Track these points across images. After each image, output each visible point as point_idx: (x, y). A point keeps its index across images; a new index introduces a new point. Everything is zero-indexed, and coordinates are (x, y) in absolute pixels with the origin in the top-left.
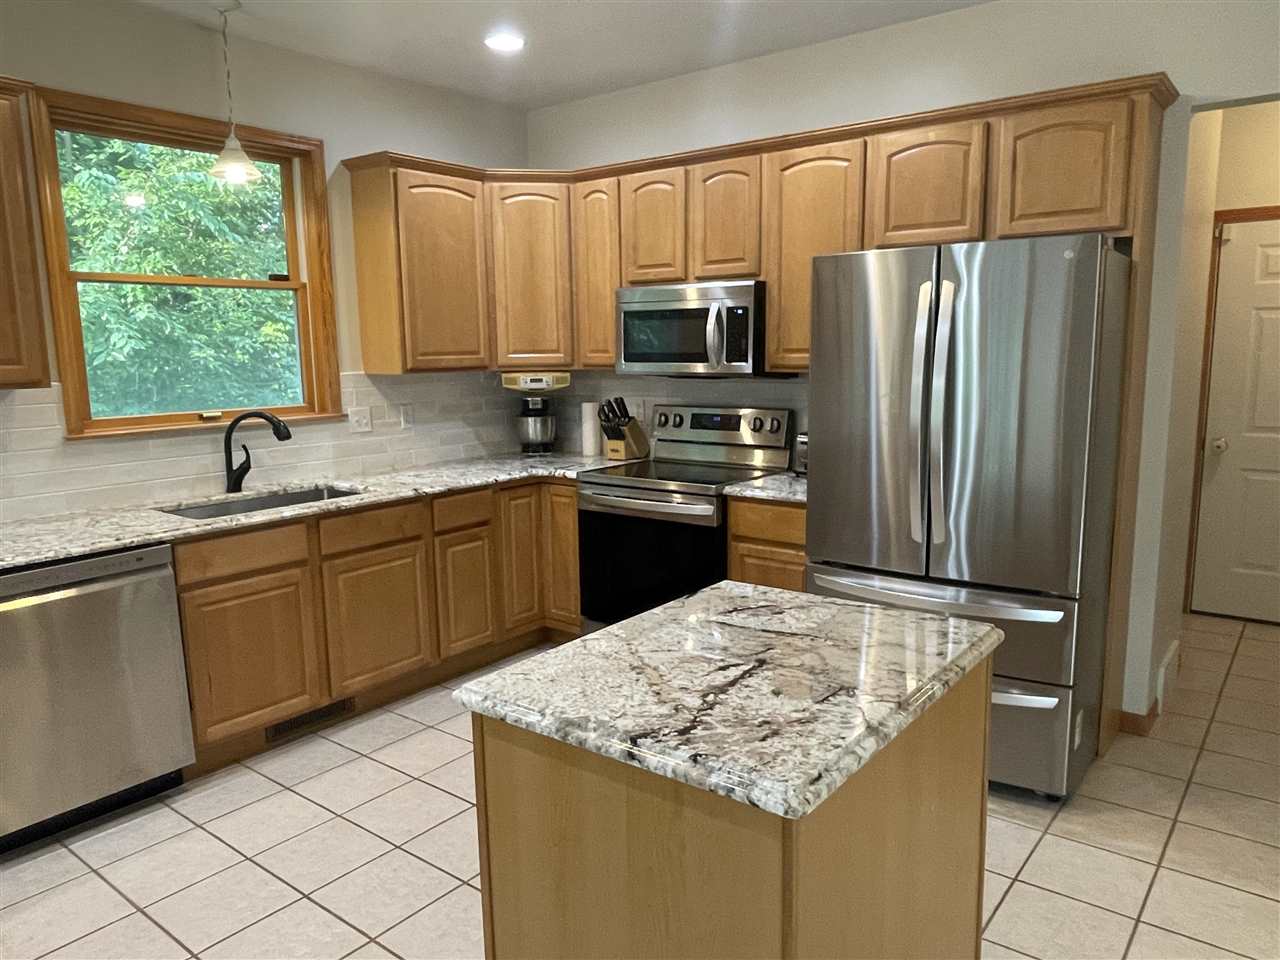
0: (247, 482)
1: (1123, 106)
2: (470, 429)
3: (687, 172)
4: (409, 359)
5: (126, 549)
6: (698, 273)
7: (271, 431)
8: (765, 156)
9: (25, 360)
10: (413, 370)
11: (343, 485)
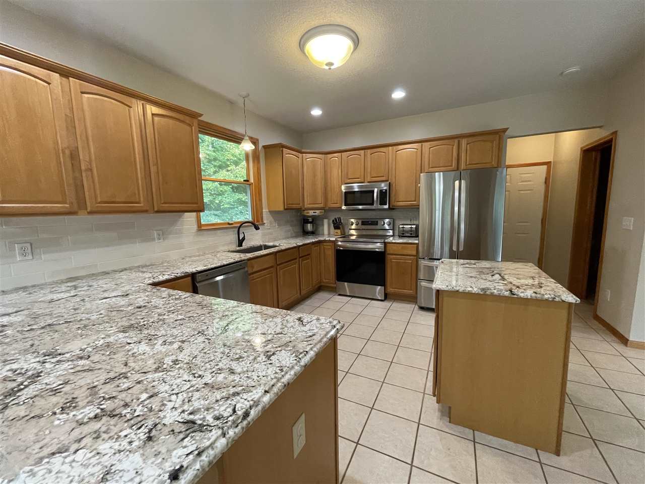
0: (244, 244)
1: (498, 136)
2: (291, 228)
3: (365, 152)
4: (286, 206)
5: (236, 262)
6: (369, 180)
7: (254, 227)
8: (390, 148)
9: (199, 203)
10: (286, 209)
11: (271, 244)
